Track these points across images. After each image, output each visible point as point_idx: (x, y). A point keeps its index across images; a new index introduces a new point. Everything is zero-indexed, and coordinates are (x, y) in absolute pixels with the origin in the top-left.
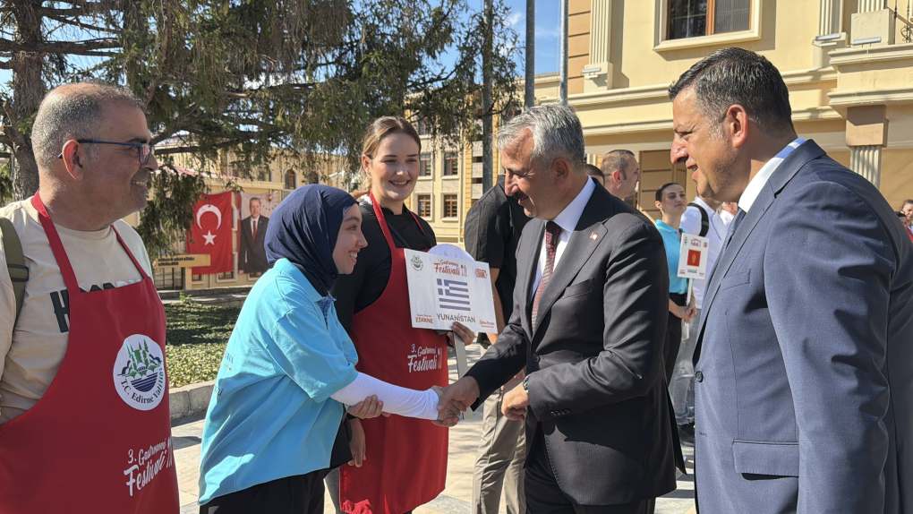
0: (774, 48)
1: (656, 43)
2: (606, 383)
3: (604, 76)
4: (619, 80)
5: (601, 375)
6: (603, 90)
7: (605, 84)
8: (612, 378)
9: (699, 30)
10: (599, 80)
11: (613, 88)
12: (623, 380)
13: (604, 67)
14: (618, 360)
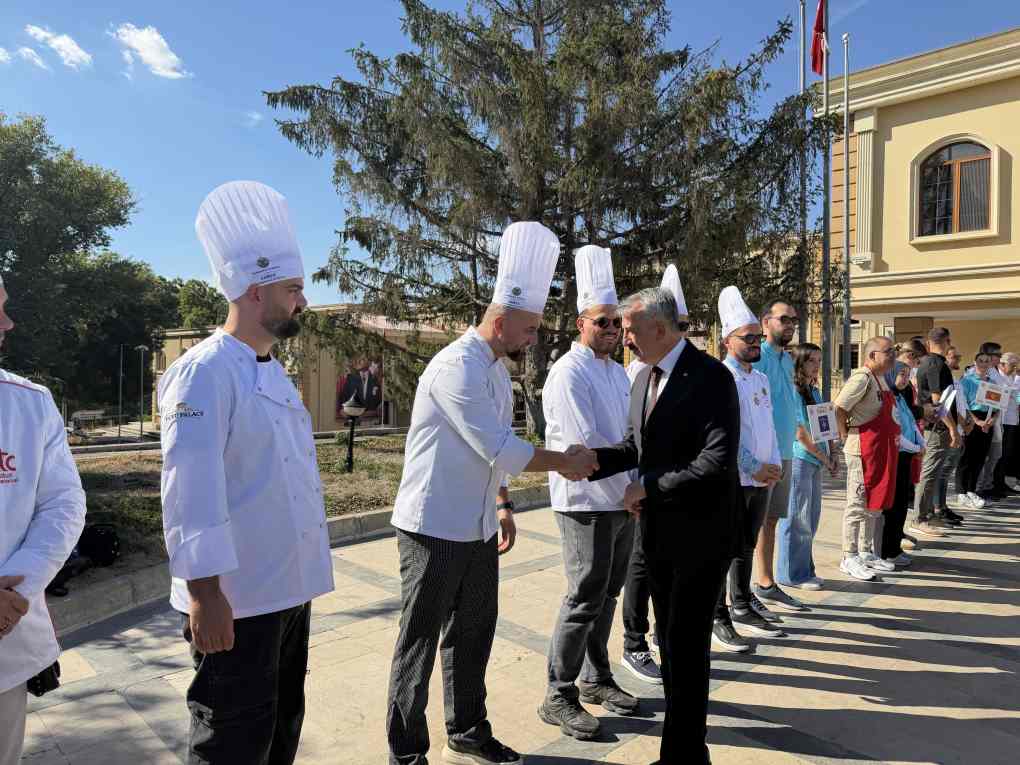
0: (1010, 242)
1: (911, 239)
2: (701, 473)
3: (868, 263)
4: (880, 266)
5: (697, 468)
6: (868, 273)
7: (869, 269)
8: (705, 469)
9: (946, 231)
10: (865, 265)
11: (875, 271)
12: (713, 469)
13: (868, 256)
14: (709, 457)
